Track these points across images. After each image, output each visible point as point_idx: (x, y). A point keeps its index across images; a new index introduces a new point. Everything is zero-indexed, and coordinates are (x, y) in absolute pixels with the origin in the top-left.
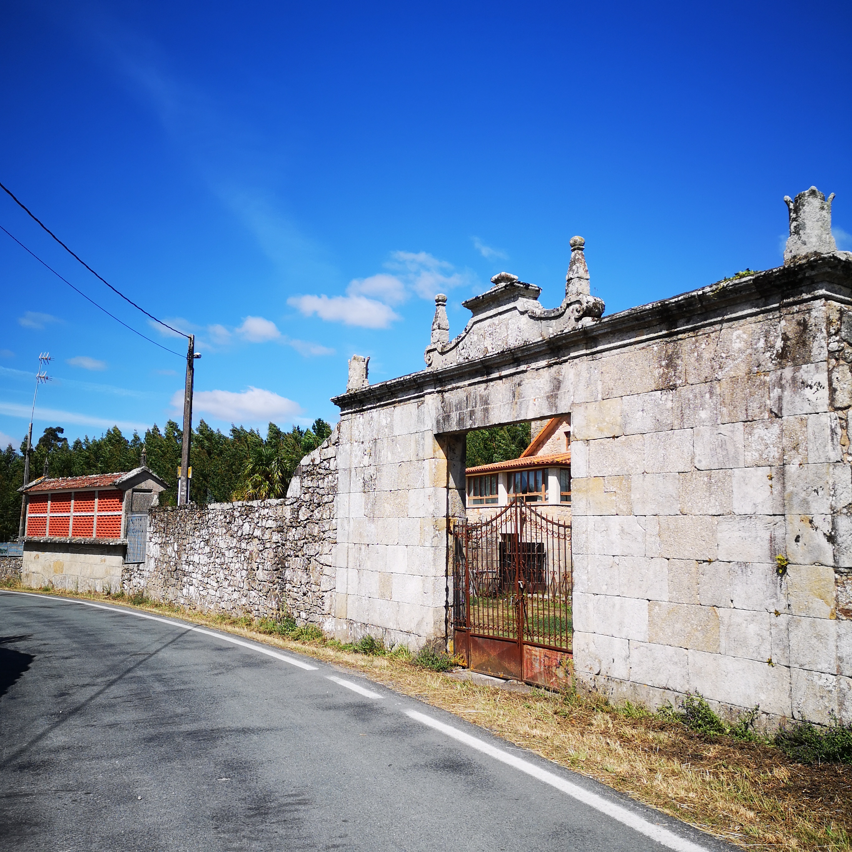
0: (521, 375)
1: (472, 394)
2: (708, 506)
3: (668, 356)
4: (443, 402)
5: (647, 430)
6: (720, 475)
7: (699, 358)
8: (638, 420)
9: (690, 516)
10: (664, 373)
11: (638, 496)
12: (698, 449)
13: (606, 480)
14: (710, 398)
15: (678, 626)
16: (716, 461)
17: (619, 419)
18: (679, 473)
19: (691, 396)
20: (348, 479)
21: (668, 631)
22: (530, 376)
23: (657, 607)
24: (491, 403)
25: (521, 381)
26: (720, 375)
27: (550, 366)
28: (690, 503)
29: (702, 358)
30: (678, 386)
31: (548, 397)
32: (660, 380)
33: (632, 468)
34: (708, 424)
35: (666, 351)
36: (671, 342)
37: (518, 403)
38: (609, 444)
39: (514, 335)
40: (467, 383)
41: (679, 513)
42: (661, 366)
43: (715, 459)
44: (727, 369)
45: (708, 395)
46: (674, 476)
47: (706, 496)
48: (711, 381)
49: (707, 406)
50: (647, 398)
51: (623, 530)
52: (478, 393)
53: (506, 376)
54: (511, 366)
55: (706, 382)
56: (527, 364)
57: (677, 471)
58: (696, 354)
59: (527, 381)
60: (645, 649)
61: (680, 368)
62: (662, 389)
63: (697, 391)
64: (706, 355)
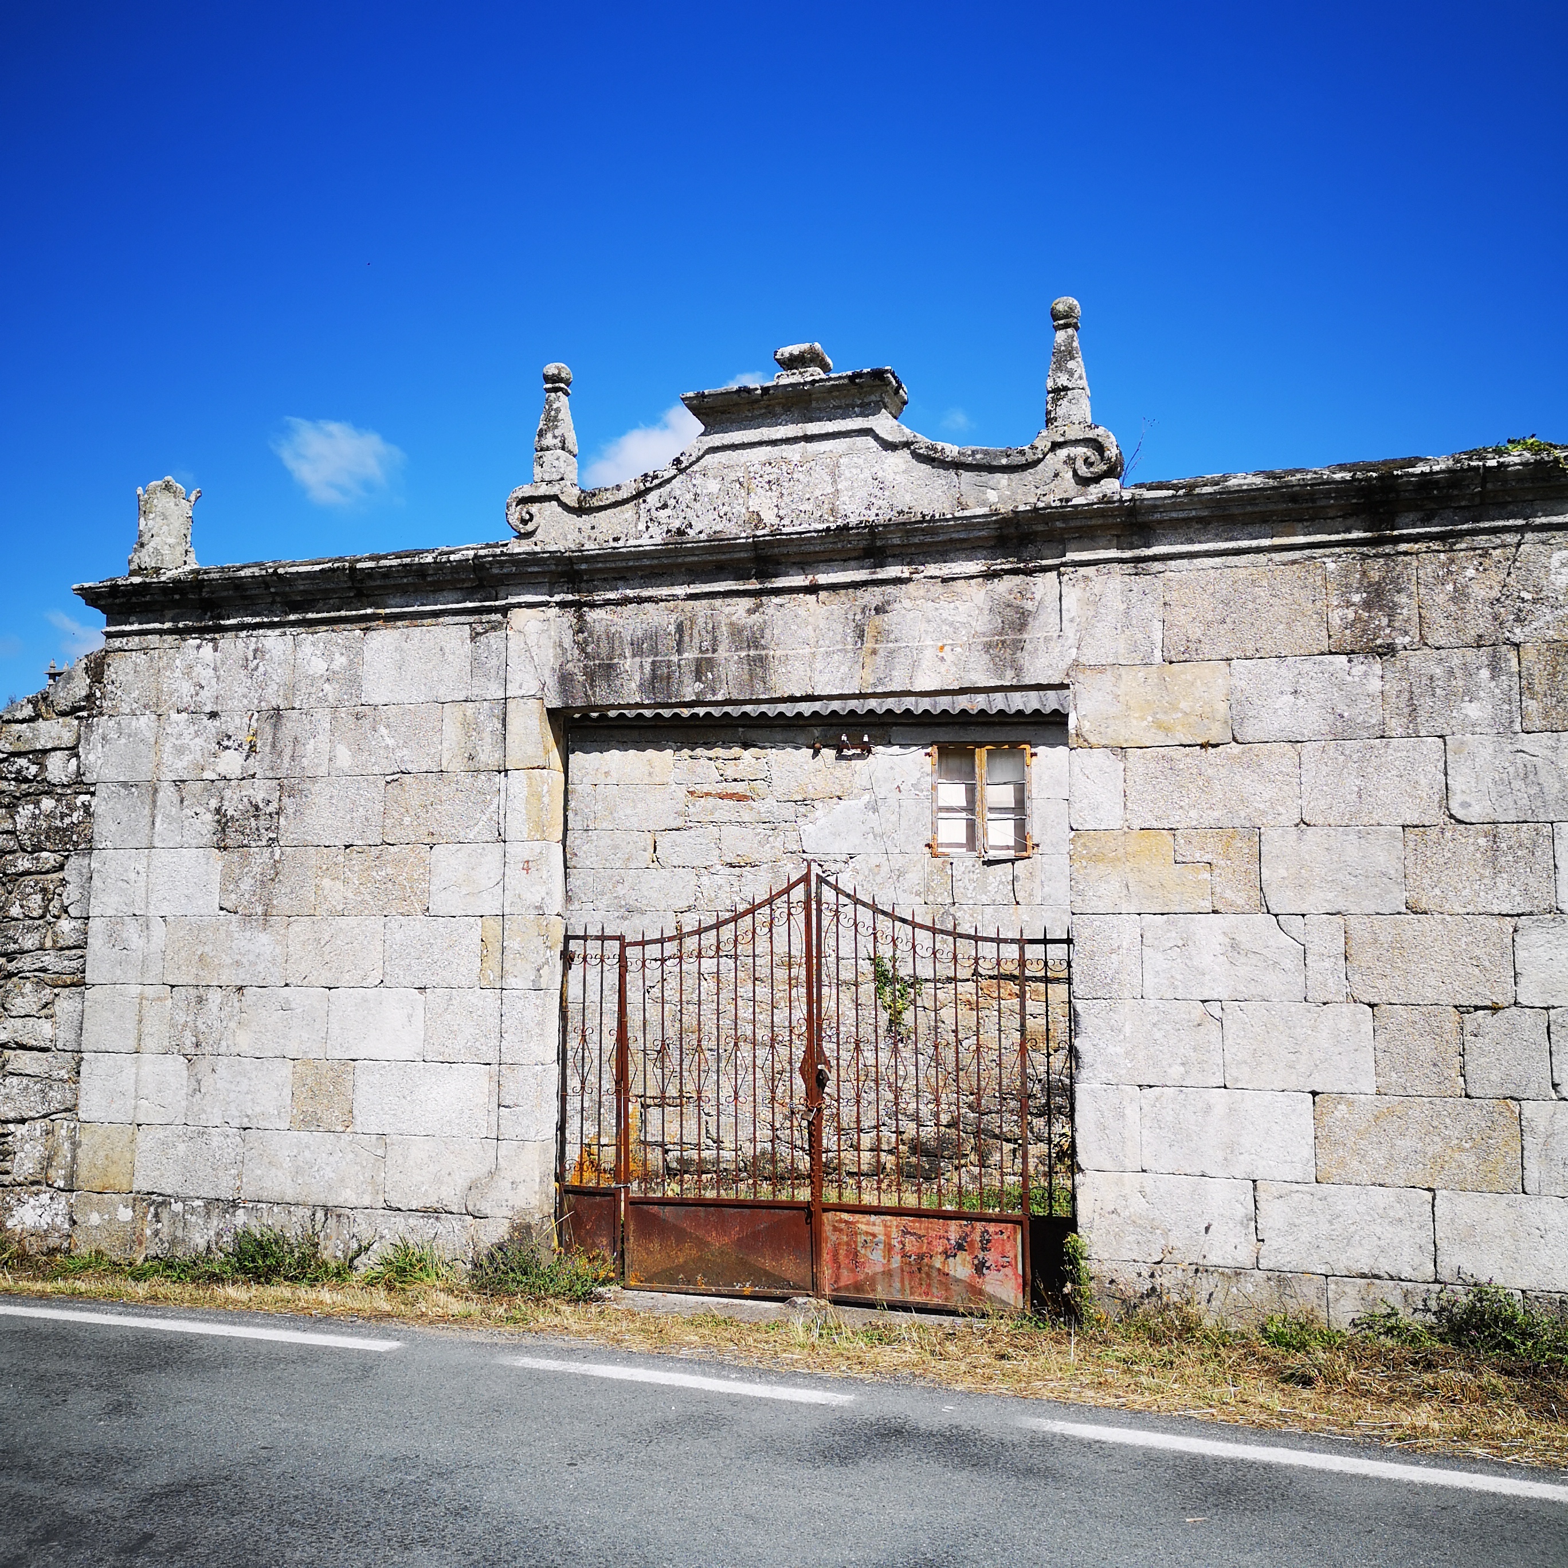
0: (889, 589)
1: (701, 621)
2: (1490, 897)
3: (1370, 585)
4: (581, 631)
5: (1307, 734)
6: (1522, 834)
7: (1460, 596)
8: (1280, 712)
9: (1436, 916)
10: (1358, 619)
11: (1283, 873)
12: (1459, 778)
13: (1179, 838)
14: (1493, 678)
15: (1406, 1144)
16: (1512, 805)
17: (1222, 707)
18: (1403, 826)
19: (1438, 671)
20: (147, 811)
21: (1378, 1156)
22: (922, 592)
23: (1342, 1107)
24: (772, 645)
25: (888, 603)
26: (1518, 634)
27: (990, 575)
28: (1437, 891)
29: (1467, 596)
30: (1400, 647)
31: (988, 647)
32: (1348, 632)
33: (1264, 813)
34: (1488, 730)
35: (1364, 573)
36: (1375, 556)
37: (882, 653)
38: (1189, 760)
39: (863, 493)
40: (680, 591)
41: (1404, 909)
42: (1349, 604)
43: (1509, 801)
44: (1535, 625)
45: (1485, 673)
46: (1392, 834)
47: (1482, 877)
48: (1494, 645)
49: (1482, 694)
50: (1307, 666)
51: (1235, 946)
52: (723, 619)
53: (833, 587)
54: (852, 563)
55: (1479, 646)
56: (909, 564)
57: (1400, 822)
58: (1450, 587)
59: (907, 603)
60: (1308, 1197)
61: (1405, 611)
62: (1353, 652)
63: (1456, 662)
64: (1479, 592)
